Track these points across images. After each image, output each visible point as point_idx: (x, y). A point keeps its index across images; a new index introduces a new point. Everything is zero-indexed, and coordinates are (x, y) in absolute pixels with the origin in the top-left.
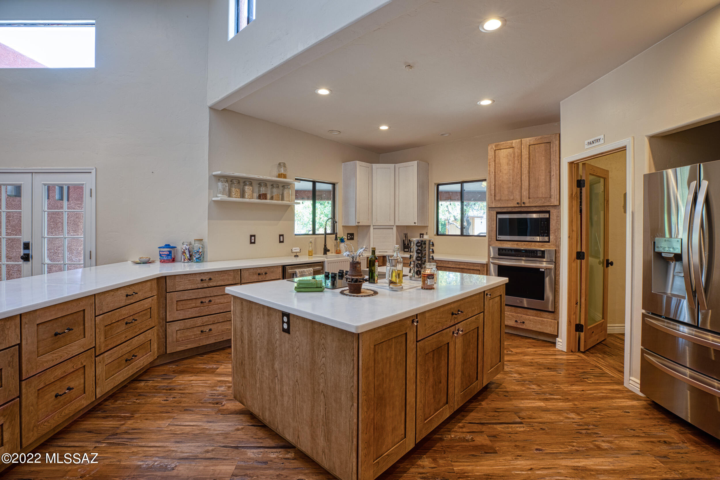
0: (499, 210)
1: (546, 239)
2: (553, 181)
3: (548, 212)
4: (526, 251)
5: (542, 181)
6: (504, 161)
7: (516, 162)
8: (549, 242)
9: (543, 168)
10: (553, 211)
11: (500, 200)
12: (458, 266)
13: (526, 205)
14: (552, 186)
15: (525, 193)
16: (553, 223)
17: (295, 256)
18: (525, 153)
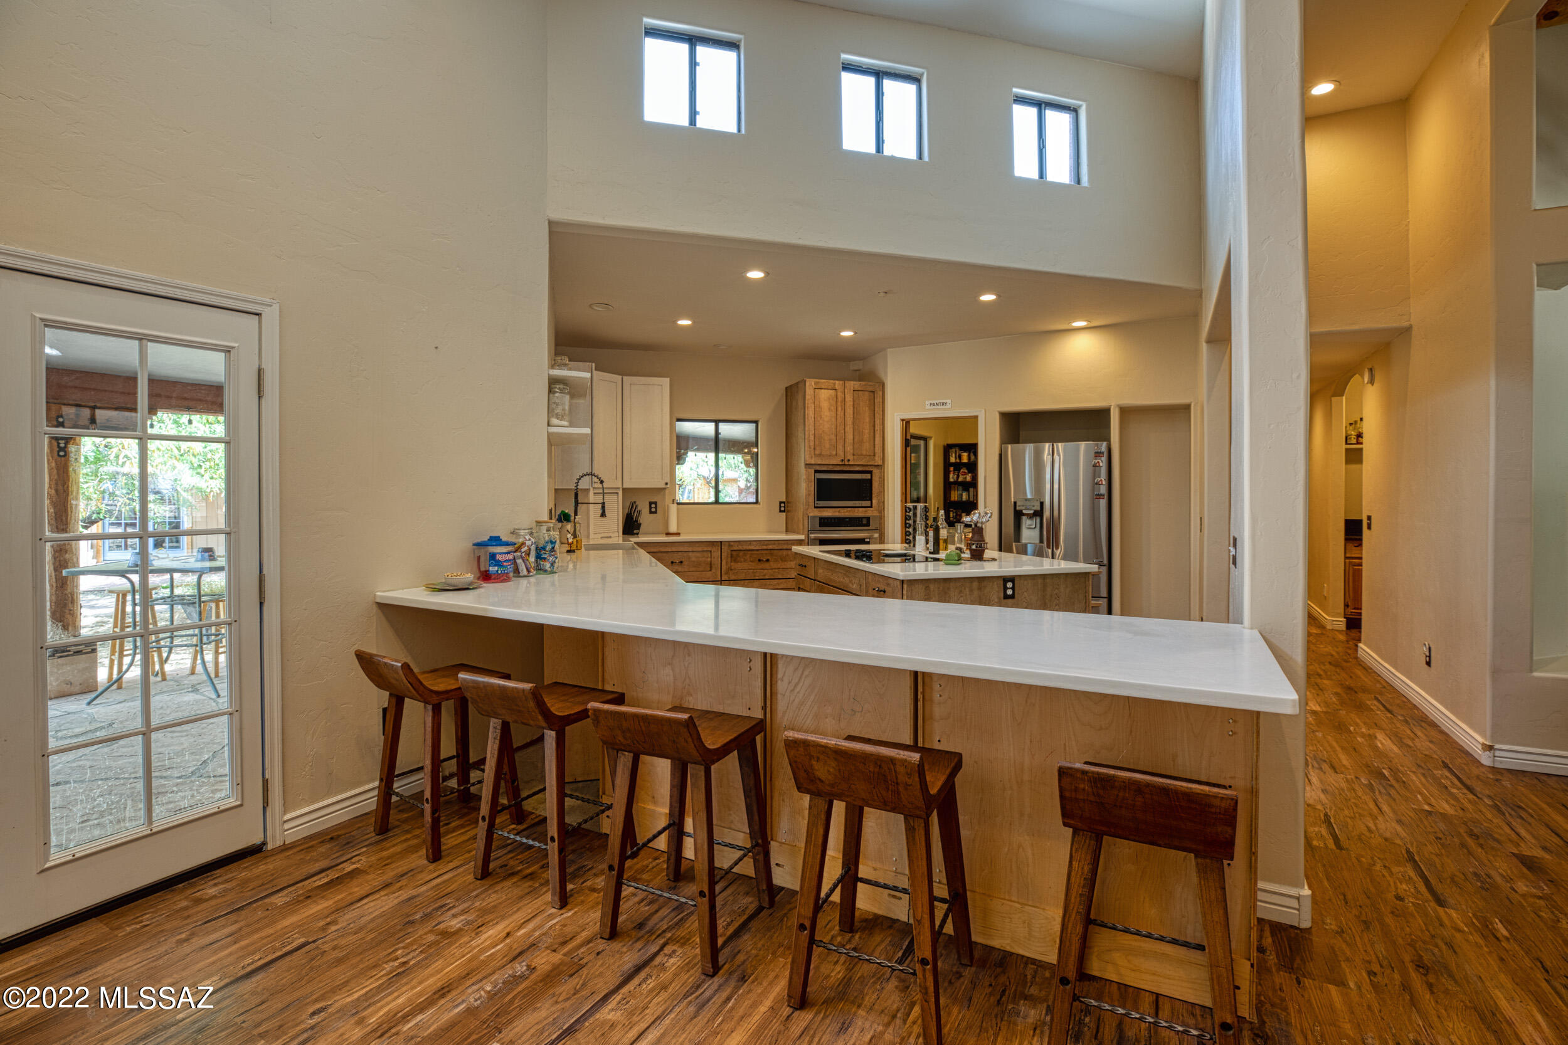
0: (818, 468)
1: (868, 503)
2: (877, 436)
3: (870, 472)
4: (850, 519)
5: (866, 437)
6: (825, 405)
7: (839, 409)
8: (871, 507)
9: (867, 420)
10: (876, 471)
11: (820, 455)
12: (765, 547)
13: (851, 463)
14: (877, 442)
15: (849, 448)
16: (875, 485)
17: (568, 551)
18: (849, 398)
